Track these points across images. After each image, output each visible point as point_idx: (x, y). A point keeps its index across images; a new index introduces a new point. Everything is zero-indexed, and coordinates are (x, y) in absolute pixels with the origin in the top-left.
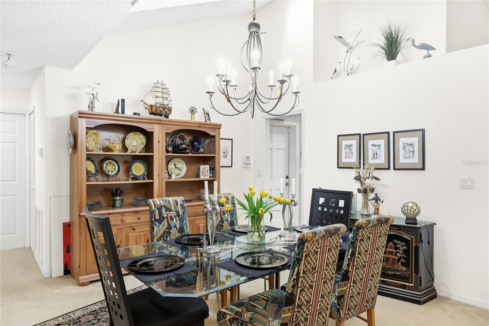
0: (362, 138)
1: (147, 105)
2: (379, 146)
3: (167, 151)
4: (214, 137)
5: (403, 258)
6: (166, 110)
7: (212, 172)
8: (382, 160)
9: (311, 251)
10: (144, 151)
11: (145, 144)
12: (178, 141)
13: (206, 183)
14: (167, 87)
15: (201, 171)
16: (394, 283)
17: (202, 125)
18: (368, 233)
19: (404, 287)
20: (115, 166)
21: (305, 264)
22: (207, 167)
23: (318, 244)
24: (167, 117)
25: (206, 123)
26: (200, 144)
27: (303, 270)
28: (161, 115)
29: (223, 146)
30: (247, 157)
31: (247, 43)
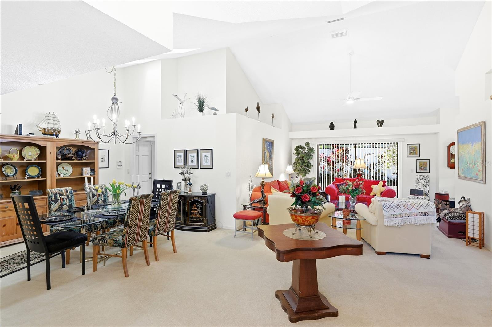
0: (186, 151)
1: (41, 128)
2: (194, 156)
3: (57, 159)
4: (94, 149)
5: (200, 212)
6: (56, 132)
7: (92, 172)
8: (195, 164)
9: (135, 204)
10: (38, 159)
11: (38, 154)
12: (65, 152)
13: (86, 179)
14: (57, 116)
15: (84, 171)
16: (195, 224)
17: (84, 142)
18: (166, 197)
19: (200, 225)
20: (12, 169)
21: (132, 209)
22: (89, 169)
23: (139, 201)
24: (57, 136)
25: (88, 141)
26: (83, 153)
27: (132, 212)
28: (53, 135)
29: (100, 155)
30: (120, 162)
31: (110, 108)
